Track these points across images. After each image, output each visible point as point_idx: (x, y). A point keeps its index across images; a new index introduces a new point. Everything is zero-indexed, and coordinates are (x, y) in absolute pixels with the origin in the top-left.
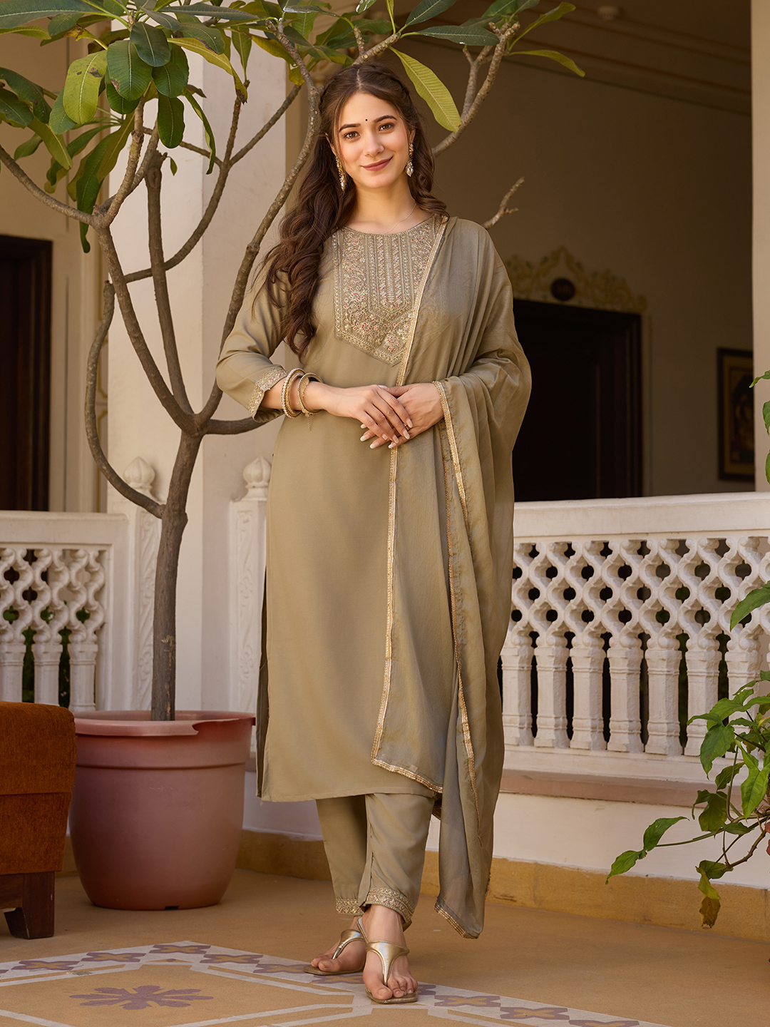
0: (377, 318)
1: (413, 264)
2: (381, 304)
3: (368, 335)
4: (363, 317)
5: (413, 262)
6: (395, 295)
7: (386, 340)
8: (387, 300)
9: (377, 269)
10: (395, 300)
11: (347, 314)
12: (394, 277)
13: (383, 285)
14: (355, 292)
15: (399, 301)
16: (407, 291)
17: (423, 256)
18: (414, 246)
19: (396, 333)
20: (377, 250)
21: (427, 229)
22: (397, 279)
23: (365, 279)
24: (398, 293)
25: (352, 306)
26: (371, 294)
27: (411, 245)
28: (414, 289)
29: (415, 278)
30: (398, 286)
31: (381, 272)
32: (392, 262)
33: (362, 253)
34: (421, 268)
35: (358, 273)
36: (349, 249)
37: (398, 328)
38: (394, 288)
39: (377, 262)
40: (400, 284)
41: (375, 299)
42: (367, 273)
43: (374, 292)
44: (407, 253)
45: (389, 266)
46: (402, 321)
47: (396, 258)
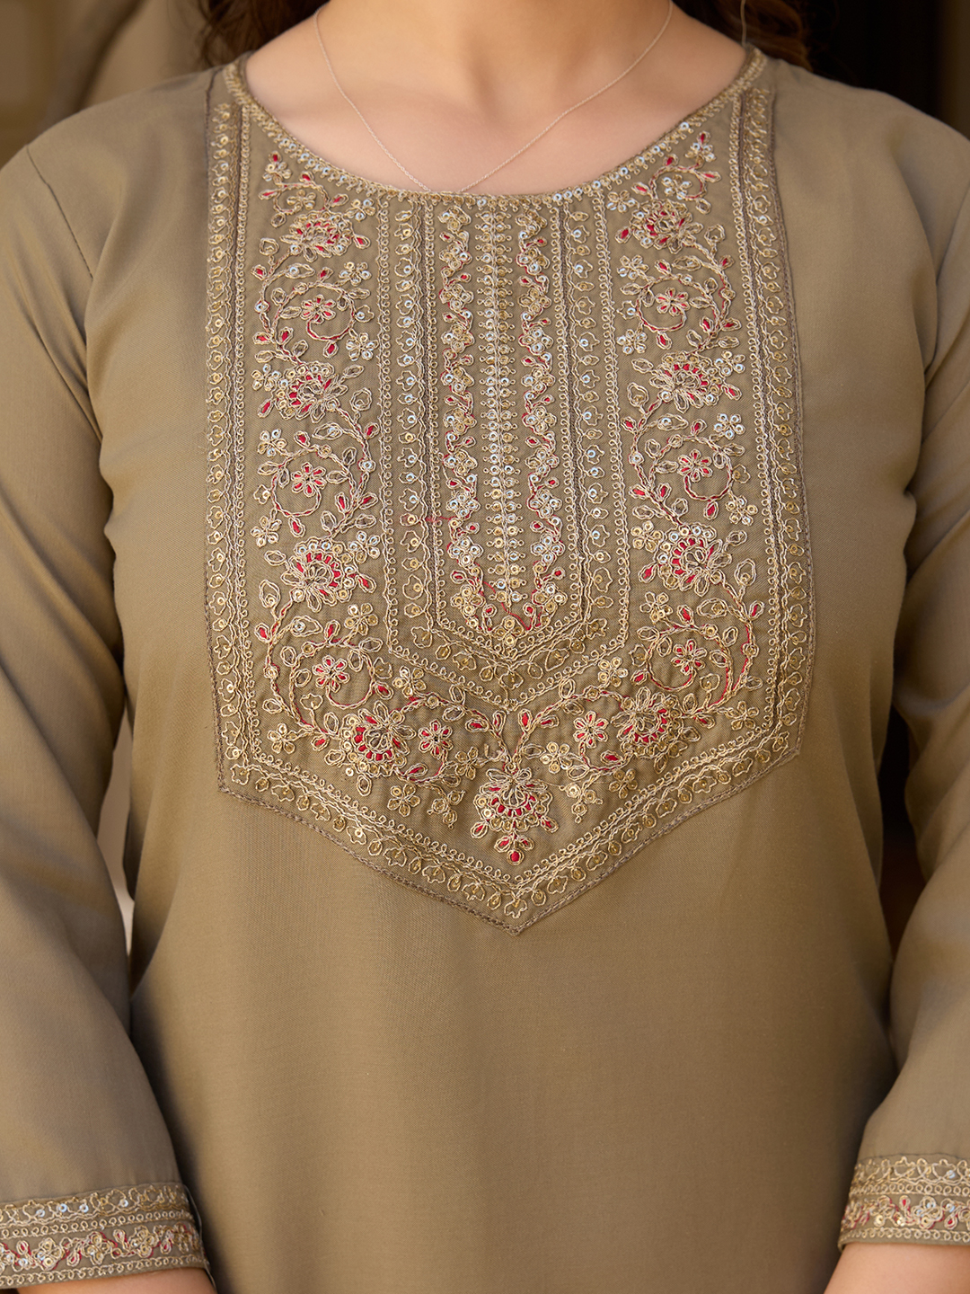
0: (433, 686)
1: (627, 375)
2: (452, 613)
3: (387, 781)
4: (359, 685)
5: (624, 360)
6: (527, 560)
7: (482, 799)
8: (487, 589)
9: (435, 403)
10: (528, 586)
11: (272, 674)
12: (523, 449)
13: (461, 503)
14: (313, 548)
15: (550, 594)
16: (594, 535)
17: (679, 327)
18: (632, 268)
19: (532, 763)
20: (439, 291)
21: (701, 165)
22: (542, 461)
23: (367, 466)
24: (546, 549)
25: (297, 626)
26: (398, 554)
27: (615, 264)
28: (632, 522)
29: (635, 459)
30: (546, 503)
31: (455, 421)
32: (517, 361)
33: (359, 300)
34: (666, 394)
35: (334, 429)
36: (292, 272)
37: (542, 734)
38: (525, 514)
39: (434, 360)
40: (559, 493)
41: (420, 587)
42: (382, 427)
43: (416, 542)
44: (598, 311)
45: (493, 383)
46: (565, 700)
47: (536, 339)
